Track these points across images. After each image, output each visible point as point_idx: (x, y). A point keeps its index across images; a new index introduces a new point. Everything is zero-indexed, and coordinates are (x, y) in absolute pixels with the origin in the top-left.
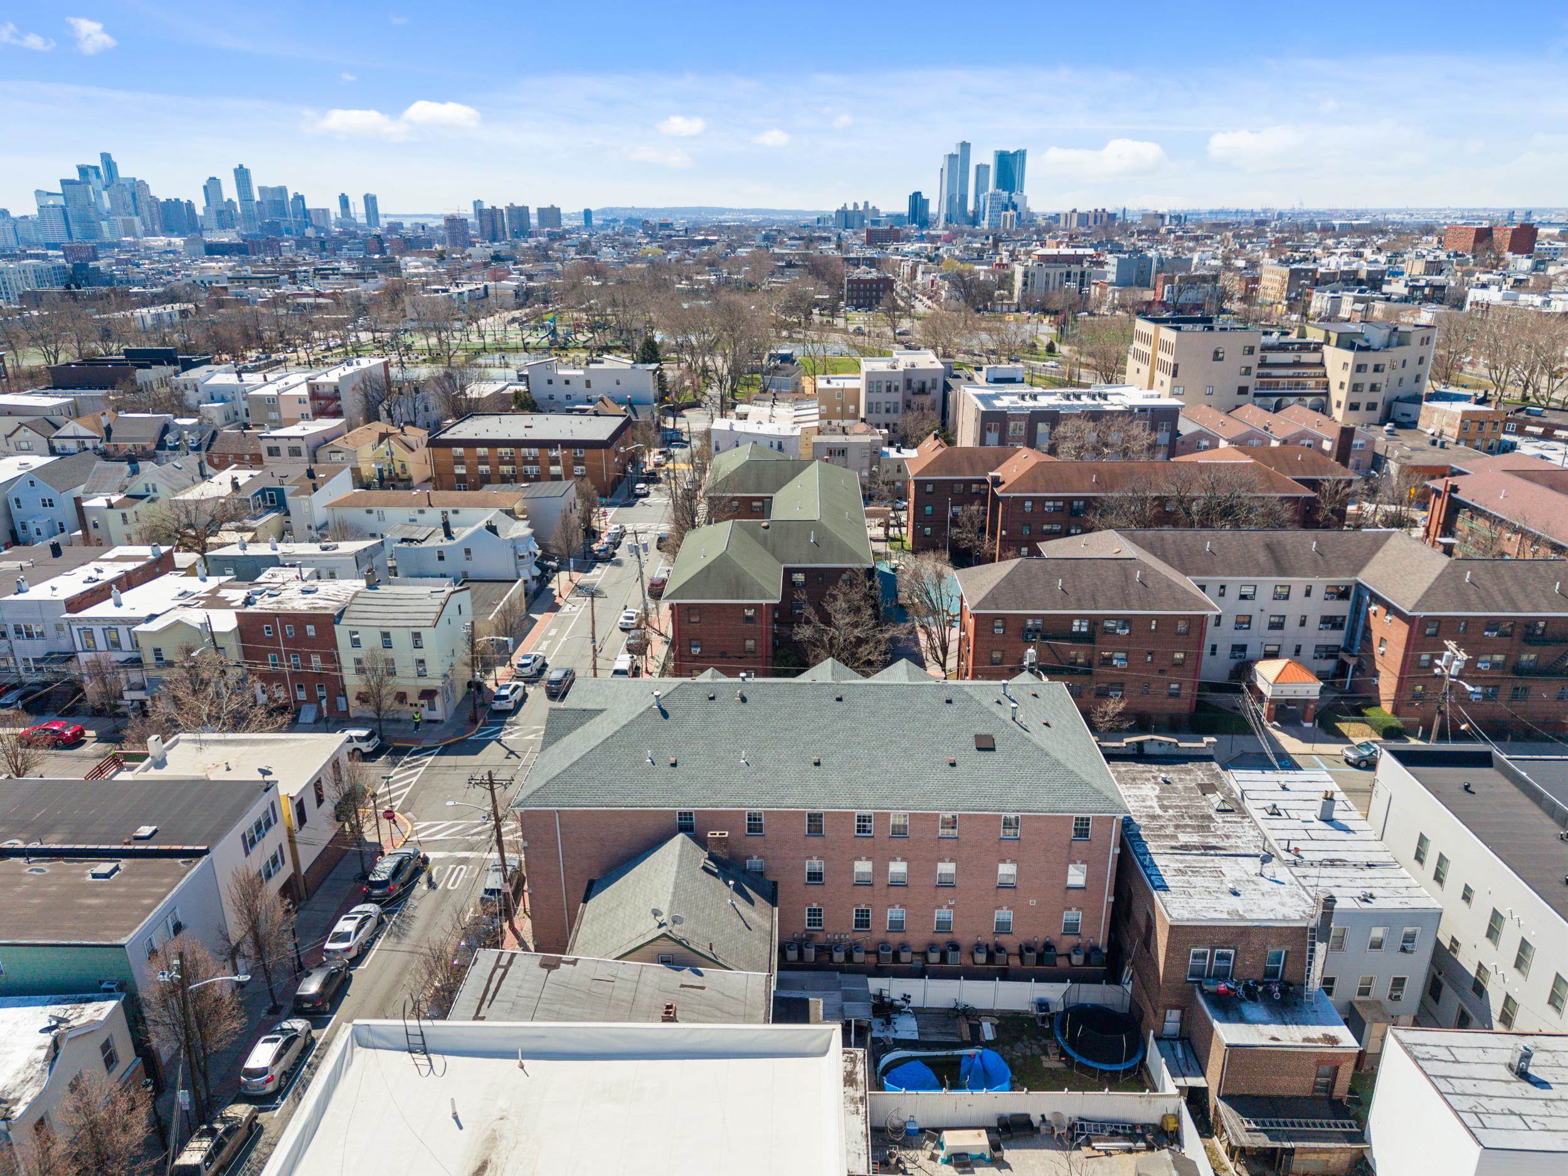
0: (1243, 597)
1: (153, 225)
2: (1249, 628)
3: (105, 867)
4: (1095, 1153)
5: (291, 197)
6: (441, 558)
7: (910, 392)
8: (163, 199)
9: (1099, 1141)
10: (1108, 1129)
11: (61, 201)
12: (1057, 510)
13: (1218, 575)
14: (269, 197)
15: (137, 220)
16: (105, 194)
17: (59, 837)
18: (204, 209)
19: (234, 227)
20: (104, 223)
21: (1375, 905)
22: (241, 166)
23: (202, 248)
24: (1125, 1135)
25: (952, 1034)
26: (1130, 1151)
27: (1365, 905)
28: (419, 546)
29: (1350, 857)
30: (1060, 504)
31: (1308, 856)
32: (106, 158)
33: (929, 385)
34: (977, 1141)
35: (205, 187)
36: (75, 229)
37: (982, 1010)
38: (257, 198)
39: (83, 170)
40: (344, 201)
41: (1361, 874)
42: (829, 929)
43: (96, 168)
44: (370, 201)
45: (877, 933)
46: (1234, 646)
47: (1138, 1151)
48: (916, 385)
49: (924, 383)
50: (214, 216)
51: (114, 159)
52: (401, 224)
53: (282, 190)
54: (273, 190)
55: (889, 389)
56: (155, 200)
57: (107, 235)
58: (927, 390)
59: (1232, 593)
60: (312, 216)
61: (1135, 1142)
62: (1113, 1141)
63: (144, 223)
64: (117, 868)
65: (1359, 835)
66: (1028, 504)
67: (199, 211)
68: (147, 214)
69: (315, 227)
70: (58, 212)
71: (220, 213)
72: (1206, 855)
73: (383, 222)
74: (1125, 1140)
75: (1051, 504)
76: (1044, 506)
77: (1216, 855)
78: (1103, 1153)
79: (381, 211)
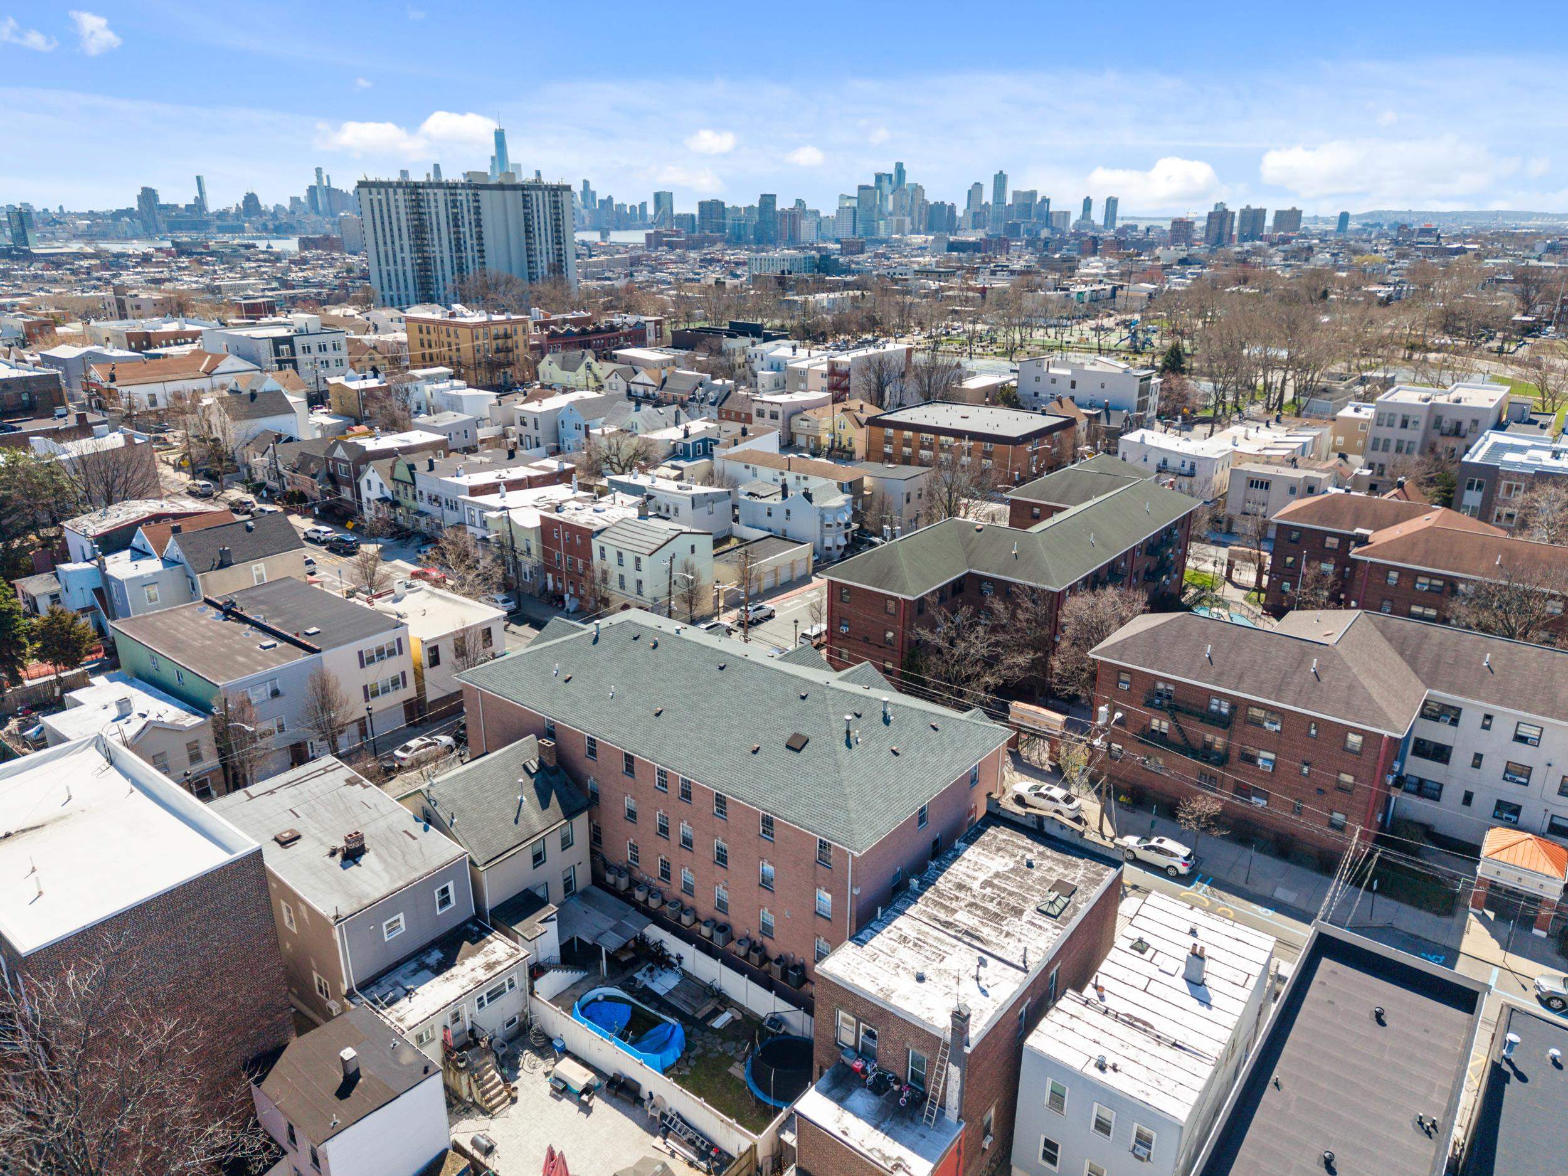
0: (1521, 739)
1: (920, 223)
2: (1526, 784)
3: (270, 642)
4: (663, 1147)
5: (1039, 199)
6: (770, 514)
7: (1438, 432)
8: (932, 203)
9: (675, 1141)
10: (689, 1135)
11: (854, 203)
12: (1432, 589)
13: (1479, 698)
14: (1020, 200)
15: (908, 220)
16: (891, 198)
17: (278, 620)
18: (965, 211)
19: (984, 228)
20: (882, 222)
21: (1109, 1078)
22: (1001, 172)
23: (945, 245)
24: (698, 1148)
25: (690, 1005)
26: (691, 1164)
27: (1095, 1073)
28: (759, 500)
29: (1162, 1026)
30: (1440, 583)
31: (1111, 1002)
32: (899, 167)
33: (1466, 425)
34: (579, 1076)
35: (969, 192)
36: (860, 227)
37: (736, 1002)
38: (1009, 201)
39: (879, 178)
40: (1088, 203)
41: (1152, 1047)
42: (642, 868)
43: (890, 176)
44: (1112, 204)
45: (674, 890)
46: (1499, 802)
47: (698, 1169)
48: (1446, 425)
49: (1459, 424)
50: (970, 218)
51: (905, 168)
52: (1136, 226)
53: (1033, 194)
54: (1025, 193)
55: (1404, 424)
56: (925, 202)
57: (882, 233)
58: (1462, 433)
59: (1503, 728)
60: (1054, 219)
61: (701, 1159)
62: (685, 1148)
63: (912, 223)
64: (275, 646)
65: (1213, 1014)
66: (1394, 575)
67: (959, 213)
68: (916, 215)
69: (1053, 228)
70: (851, 211)
71: (975, 215)
72: (959, 939)
73: (1119, 224)
74: (695, 1153)
75: (1426, 581)
76: (1416, 582)
77: (969, 945)
78: (668, 1151)
79: (1119, 214)
